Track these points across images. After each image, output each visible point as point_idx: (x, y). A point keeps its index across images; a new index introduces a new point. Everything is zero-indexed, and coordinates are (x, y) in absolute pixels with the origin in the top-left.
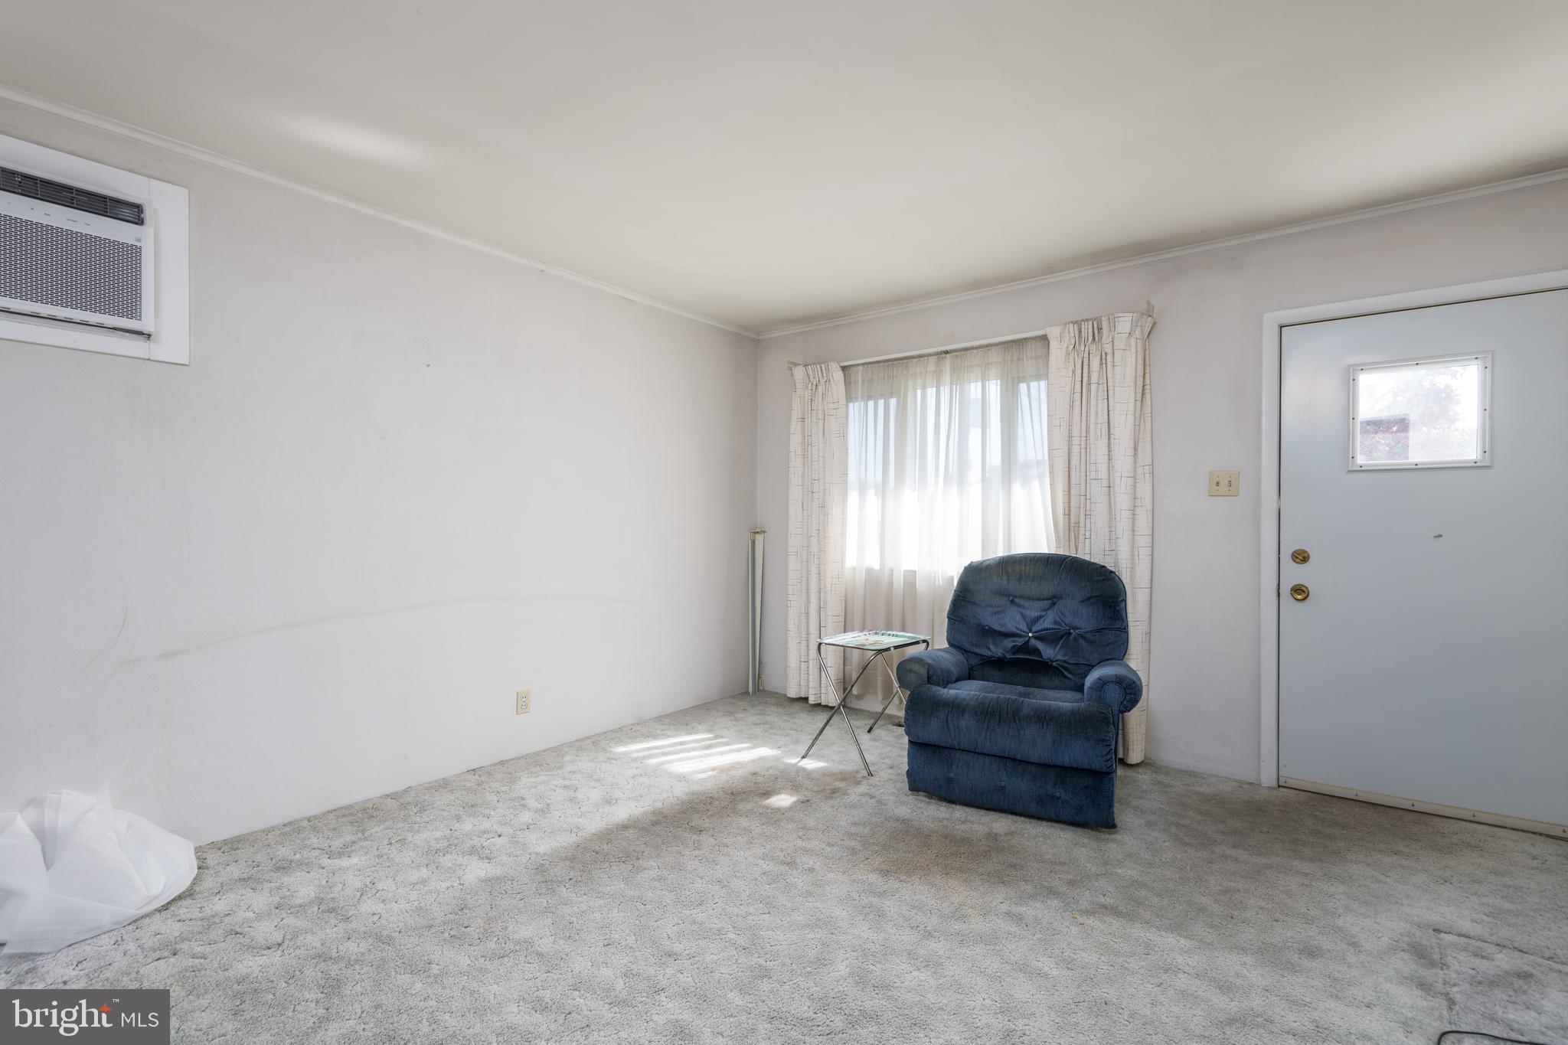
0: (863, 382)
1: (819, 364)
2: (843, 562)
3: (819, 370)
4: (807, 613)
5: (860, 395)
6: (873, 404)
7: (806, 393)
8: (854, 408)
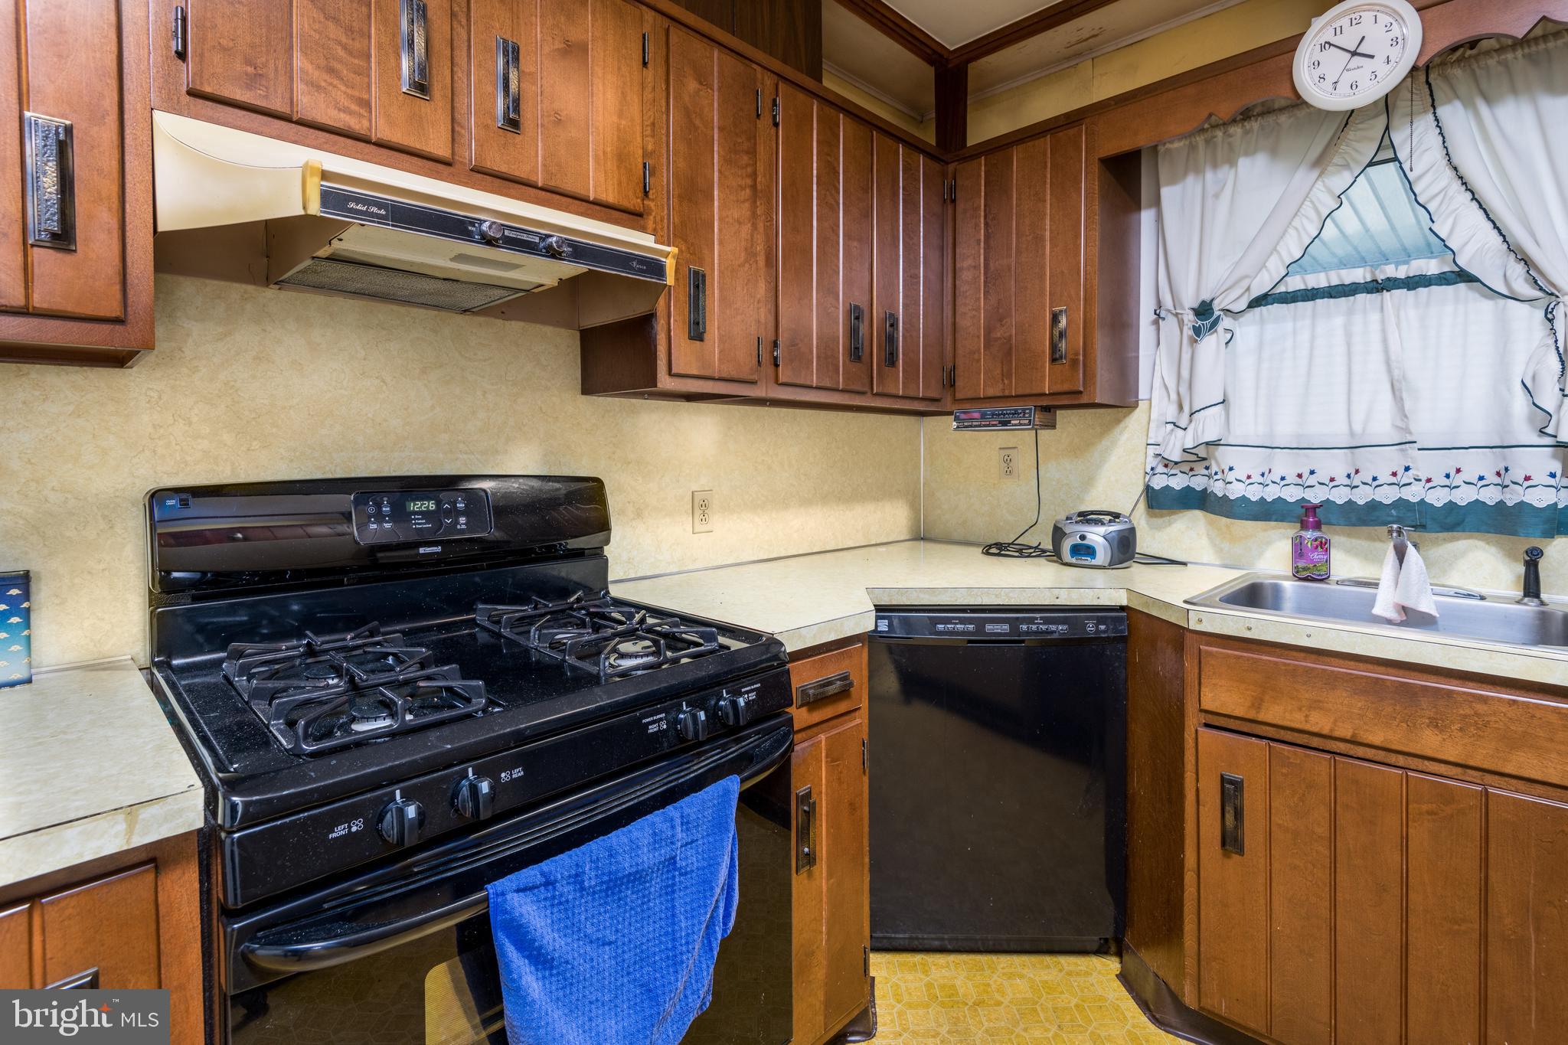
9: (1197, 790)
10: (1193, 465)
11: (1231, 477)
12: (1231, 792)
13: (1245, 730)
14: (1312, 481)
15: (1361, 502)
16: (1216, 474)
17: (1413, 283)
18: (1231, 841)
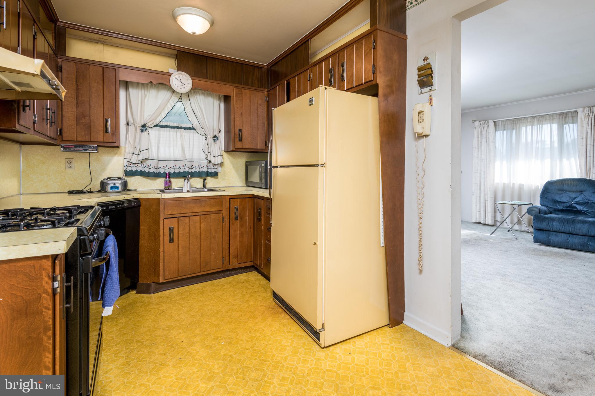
0: (501, 125)
1: (485, 121)
2: (494, 181)
3: (485, 122)
4: (480, 197)
5: (500, 129)
6: (506, 132)
7: (480, 129)
8: (498, 133)
9: (164, 233)
10: (138, 164)
11: (150, 167)
12: (171, 230)
13: (173, 217)
14: (166, 168)
15: (177, 172)
16: (146, 166)
17: (185, 128)
18: (171, 240)
